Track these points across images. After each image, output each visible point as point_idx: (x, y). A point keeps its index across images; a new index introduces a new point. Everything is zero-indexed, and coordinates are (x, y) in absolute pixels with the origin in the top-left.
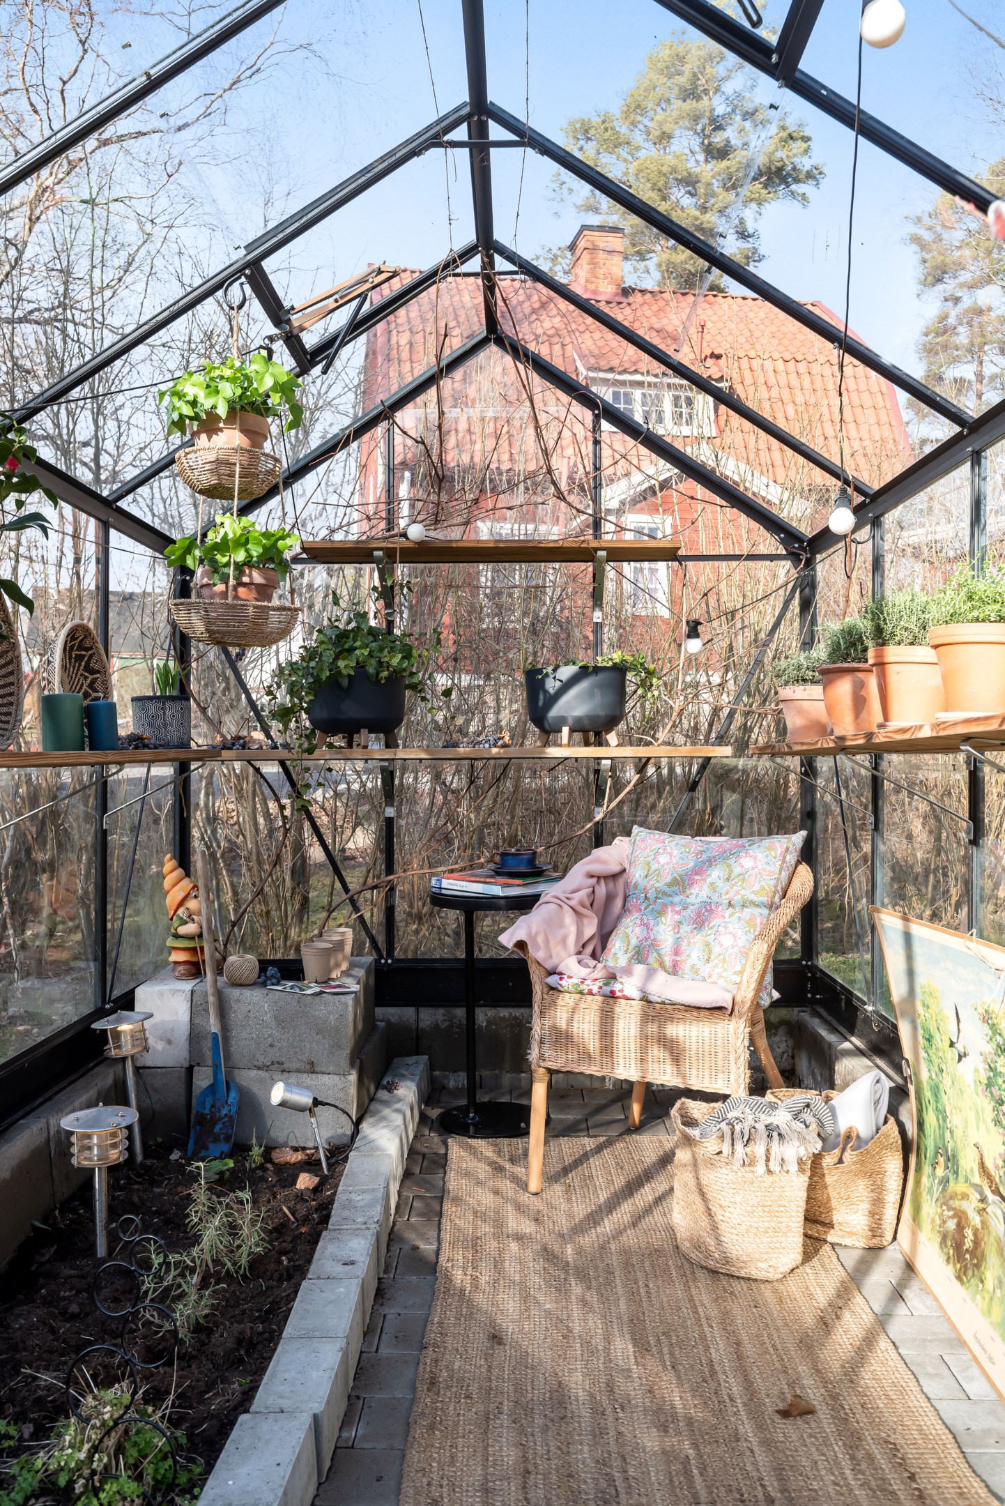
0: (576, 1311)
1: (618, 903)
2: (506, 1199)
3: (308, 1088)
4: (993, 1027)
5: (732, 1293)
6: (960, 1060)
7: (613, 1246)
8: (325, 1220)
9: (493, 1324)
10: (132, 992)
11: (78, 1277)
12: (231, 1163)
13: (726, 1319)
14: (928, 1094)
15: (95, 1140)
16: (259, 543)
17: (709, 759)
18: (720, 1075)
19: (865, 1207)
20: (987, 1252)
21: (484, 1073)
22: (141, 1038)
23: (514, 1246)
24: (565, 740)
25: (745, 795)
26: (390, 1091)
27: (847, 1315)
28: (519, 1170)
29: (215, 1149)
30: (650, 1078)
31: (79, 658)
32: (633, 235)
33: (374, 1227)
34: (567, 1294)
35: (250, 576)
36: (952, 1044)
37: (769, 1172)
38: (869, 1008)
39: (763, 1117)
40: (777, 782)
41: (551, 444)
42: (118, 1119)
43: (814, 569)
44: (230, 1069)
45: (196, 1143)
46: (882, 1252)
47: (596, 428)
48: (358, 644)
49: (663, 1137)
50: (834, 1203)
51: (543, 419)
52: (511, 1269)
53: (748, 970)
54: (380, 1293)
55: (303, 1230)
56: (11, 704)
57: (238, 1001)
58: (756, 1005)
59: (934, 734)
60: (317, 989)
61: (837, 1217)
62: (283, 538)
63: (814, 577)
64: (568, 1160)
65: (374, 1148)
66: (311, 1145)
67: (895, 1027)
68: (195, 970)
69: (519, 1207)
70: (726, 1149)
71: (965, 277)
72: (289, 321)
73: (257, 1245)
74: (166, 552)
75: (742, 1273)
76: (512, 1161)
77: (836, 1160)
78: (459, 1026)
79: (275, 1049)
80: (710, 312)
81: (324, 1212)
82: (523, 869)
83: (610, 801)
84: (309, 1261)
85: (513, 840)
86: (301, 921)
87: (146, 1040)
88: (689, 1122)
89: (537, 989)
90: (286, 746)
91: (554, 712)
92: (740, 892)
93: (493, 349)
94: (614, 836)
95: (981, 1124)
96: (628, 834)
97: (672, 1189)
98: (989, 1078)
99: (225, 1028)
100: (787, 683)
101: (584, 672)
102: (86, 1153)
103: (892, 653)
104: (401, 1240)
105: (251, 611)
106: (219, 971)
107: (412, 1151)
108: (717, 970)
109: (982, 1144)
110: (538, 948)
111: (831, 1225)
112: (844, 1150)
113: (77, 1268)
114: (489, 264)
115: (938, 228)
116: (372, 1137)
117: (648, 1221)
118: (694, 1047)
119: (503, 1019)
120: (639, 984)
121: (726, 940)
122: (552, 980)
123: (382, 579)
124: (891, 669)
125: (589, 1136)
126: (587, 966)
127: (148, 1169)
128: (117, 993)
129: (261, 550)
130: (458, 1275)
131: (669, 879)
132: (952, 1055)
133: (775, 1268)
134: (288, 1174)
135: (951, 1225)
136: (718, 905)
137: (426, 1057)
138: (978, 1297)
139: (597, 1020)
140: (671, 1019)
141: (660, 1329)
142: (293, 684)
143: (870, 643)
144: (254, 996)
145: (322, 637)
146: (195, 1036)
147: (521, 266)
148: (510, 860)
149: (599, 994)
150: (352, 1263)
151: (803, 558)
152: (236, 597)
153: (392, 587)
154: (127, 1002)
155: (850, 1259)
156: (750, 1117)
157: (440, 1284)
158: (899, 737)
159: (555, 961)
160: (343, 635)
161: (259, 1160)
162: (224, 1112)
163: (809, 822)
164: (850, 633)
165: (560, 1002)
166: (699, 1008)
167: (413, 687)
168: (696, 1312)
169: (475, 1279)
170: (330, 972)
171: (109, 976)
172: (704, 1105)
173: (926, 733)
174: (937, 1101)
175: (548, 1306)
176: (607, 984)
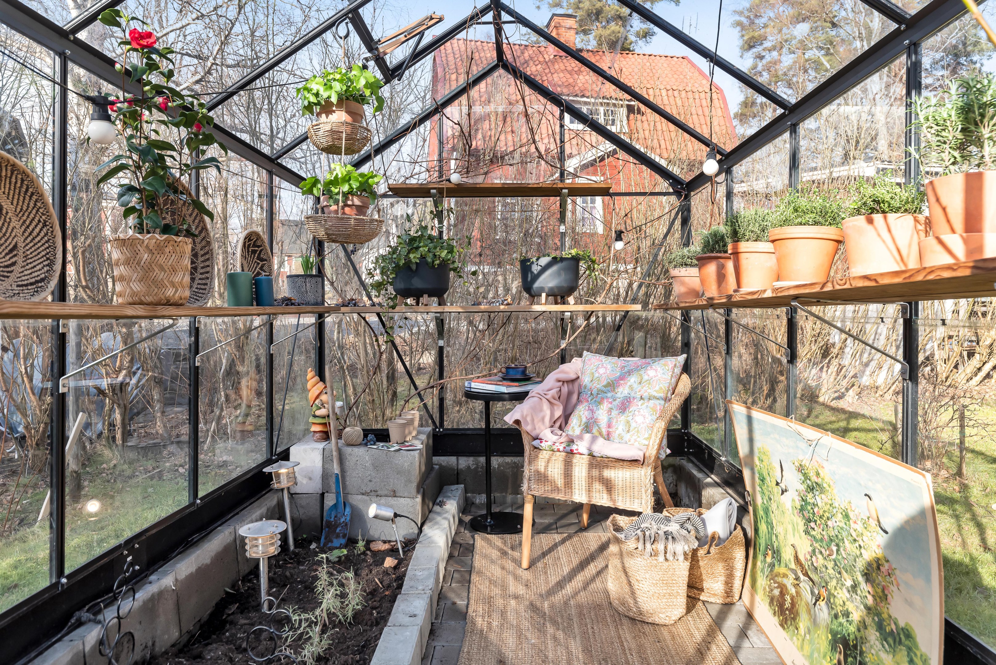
0: (550, 644)
1: (575, 397)
2: (509, 572)
3: (391, 506)
4: (805, 475)
5: (644, 633)
6: (782, 493)
7: (572, 603)
8: (400, 587)
9: (500, 653)
10: (288, 449)
11: (249, 624)
12: (345, 552)
13: (641, 650)
14: (761, 513)
15: (260, 541)
16: (357, 180)
17: (628, 312)
18: (636, 500)
19: (722, 579)
20: (800, 611)
21: (496, 495)
22: (292, 476)
23: (513, 602)
24: (543, 300)
25: (647, 333)
26: (441, 506)
27: (714, 647)
28: (516, 554)
29: (336, 542)
30: (594, 502)
31: (254, 252)
32: (581, 20)
33: (429, 592)
34: (545, 633)
35: (352, 200)
36: (777, 484)
37: (666, 560)
38: (723, 459)
39: (662, 526)
40: (665, 325)
41: (535, 126)
42: (274, 529)
43: (689, 201)
44: (346, 494)
45: (326, 538)
46: (733, 606)
47: (561, 118)
48: (422, 244)
49: (601, 534)
50: (704, 577)
51: (530, 111)
52: (511, 616)
53: (653, 437)
54: (432, 632)
55: (387, 593)
56: (208, 278)
57: (350, 455)
58: (657, 458)
59: (774, 295)
60: (397, 448)
61: (705, 585)
62: (372, 177)
63: (689, 206)
64: (545, 548)
65: (431, 542)
66: (394, 539)
67: (741, 471)
68: (326, 436)
69: (517, 578)
70: (640, 546)
71: (768, 44)
72: (377, 49)
73: (357, 605)
74: (300, 185)
75: (650, 620)
76: (512, 548)
77: (706, 552)
78: (482, 468)
79: (373, 483)
80: (624, 63)
81: (400, 579)
82: (518, 377)
83: (569, 337)
84: (389, 614)
85: (514, 359)
86: (392, 405)
87: (295, 478)
88: (618, 529)
89: (527, 448)
90: (380, 304)
91: (537, 285)
92: (647, 391)
93: (501, 71)
94: (572, 357)
95: (796, 533)
96: (580, 356)
97: (607, 566)
98: (802, 506)
99: (343, 470)
100: (675, 267)
101: (555, 261)
102: (255, 549)
103: (743, 246)
104: (446, 598)
105: (352, 222)
106: (339, 436)
107: (454, 542)
108: (634, 437)
109: (796, 545)
110: (527, 424)
111: (702, 590)
112: (710, 546)
113: (249, 618)
114: (497, 17)
115: (752, 17)
116: (429, 535)
117: (592, 586)
118: (620, 483)
119: (507, 463)
120: (588, 446)
121: (639, 419)
122: (536, 443)
123: (436, 206)
124: (743, 256)
125: (558, 533)
126: (556, 435)
127: (296, 554)
128: (279, 450)
129: (358, 184)
130: (479, 621)
131: (605, 383)
132: (778, 490)
133: (670, 617)
134: (379, 557)
135: (777, 592)
136: (634, 398)
137: (463, 486)
138: (795, 638)
139: (563, 467)
140: (607, 467)
141: (601, 657)
142: (383, 268)
143: (729, 240)
144: (360, 451)
145: (400, 240)
146: (325, 476)
147: (517, 18)
148: (511, 372)
149: (564, 451)
150: (415, 616)
151: (683, 194)
152: (344, 213)
153: (442, 211)
154: (285, 456)
155: (714, 610)
156: (655, 527)
157: (469, 627)
158: (749, 297)
159: (537, 431)
160: (413, 240)
161: (362, 549)
162: (342, 520)
163: (686, 349)
164: (715, 235)
165: (540, 456)
166: (624, 460)
167: (455, 270)
168: (623, 646)
169: (489, 623)
170: (405, 437)
171: (275, 440)
172: (626, 518)
173: (769, 294)
174: (767, 517)
175: (533, 641)
176: (568, 445)
